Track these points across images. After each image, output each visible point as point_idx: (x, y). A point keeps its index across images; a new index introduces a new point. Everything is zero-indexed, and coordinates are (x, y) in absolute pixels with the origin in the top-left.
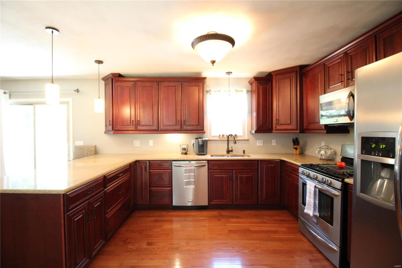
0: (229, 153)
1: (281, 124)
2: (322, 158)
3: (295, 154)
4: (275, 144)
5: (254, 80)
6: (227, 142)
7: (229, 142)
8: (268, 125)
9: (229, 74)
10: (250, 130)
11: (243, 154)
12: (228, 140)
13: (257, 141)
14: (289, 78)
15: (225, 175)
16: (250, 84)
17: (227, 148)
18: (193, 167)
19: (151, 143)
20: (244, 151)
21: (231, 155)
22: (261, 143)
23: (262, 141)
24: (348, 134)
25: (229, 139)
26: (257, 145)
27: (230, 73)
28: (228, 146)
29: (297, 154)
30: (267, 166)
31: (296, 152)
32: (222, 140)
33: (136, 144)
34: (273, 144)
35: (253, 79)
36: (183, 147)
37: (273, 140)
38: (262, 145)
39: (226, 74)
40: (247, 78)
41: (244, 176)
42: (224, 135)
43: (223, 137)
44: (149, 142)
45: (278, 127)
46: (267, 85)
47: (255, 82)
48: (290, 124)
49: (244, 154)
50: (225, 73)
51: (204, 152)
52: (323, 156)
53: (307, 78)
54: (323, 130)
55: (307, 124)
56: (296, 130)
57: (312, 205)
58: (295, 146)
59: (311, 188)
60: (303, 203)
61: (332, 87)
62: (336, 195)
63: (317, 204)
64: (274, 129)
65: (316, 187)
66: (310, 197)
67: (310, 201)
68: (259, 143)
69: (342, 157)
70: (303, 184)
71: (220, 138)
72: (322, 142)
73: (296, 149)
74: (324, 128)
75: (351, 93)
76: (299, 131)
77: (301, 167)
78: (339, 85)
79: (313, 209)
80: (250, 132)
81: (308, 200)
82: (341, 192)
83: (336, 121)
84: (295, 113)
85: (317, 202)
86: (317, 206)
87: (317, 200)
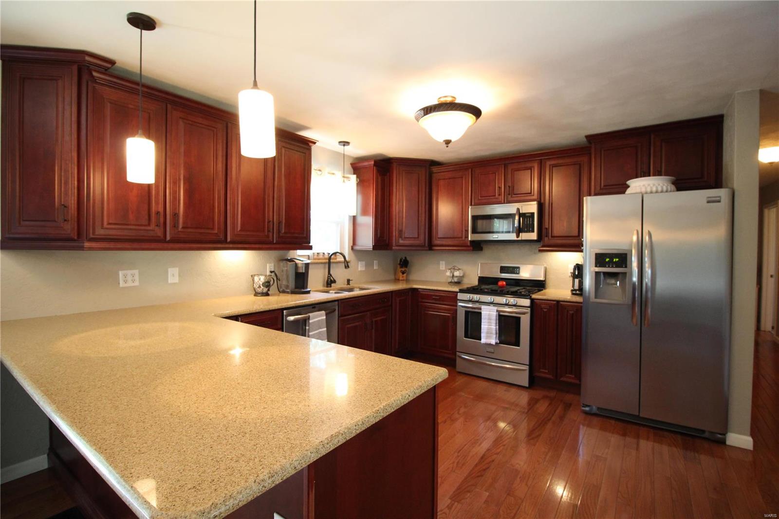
0: (331, 287)
1: (405, 238)
3: (402, 280)
4: (377, 268)
5: (373, 165)
6: (327, 266)
7: (332, 265)
8: (386, 238)
9: (344, 145)
10: (352, 244)
11: (346, 286)
12: (329, 263)
13: (359, 262)
14: (417, 173)
15: (359, 322)
16: (354, 169)
17: (328, 277)
18: (323, 316)
19: (173, 275)
20: (349, 281)
21: (335, 287)
22: (363, 267)
23: (364, 263)
24: (481, 251)
25: (331, 260)
26: (359, 270)
27: (346, 144)
28: (329, 273)
29: (404, 280)
31: (403, 277)
32: (322, 263)
33: (126, 282)
34: (375, 268)
35: (372, 163)
37: (374, 261)
38: (364, 269)
39: (339, 145)
41: (379, 318)
44: (167, 272)
45: (402, 242)
47: (373, 167)
48: (418, 238)
49: (349, 286)
50: (338, 143)
51: (303, 288)
52: (454, 279)
53: (439, 180)
54: (468, 246)
55: (437, 239)
56: (424, 246)
57: (494, 332)
58: (403, 270)
59: (491, 313)
60: (466, 336)
61: (484, 198)
62: (524, 313)
63: (498, 329)
64: (394, 244)
65: (497, 311)
66: (490, 323)
67: (491, 328)
68: (361, 267)
69: (479, 277)
70: (467, 313)
71: (314, 259)
72: (441, 262)
73: (403, 273)
74: (469, 244)
75: (518, 210)
76: (428, 249)
77: (459, 292)
78: (495, 198)
79: (495, 336)
80: (352, 249)
81: (488, 328)
82: (529, 309)
83: (497, 236)
84: (423, 223)
85: (497, 327)
86: (498, 331)
87: (498, 325)
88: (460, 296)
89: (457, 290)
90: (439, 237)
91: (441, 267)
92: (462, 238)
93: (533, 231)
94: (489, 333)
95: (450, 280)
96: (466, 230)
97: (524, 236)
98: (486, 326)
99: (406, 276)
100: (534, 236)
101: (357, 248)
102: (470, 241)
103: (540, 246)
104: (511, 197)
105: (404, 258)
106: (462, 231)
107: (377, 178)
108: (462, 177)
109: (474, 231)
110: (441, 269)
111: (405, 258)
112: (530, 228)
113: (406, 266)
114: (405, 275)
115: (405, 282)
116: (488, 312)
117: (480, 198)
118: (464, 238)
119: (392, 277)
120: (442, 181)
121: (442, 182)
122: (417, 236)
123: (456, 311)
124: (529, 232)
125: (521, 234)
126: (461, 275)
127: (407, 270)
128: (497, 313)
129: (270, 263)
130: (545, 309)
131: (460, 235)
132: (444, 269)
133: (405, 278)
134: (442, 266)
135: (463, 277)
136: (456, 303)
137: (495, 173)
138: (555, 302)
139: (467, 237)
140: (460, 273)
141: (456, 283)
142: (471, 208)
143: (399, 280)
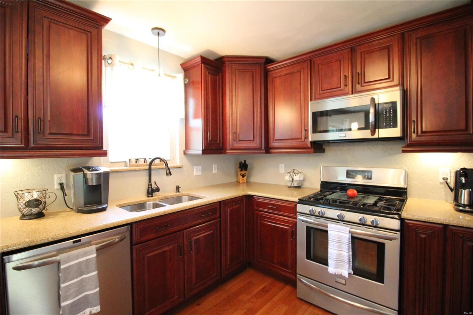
0: (152, 196)
1: (240, 141)
2: (293, 185)
3: (242, 183)
4: (216, 172)
5: (200, 62)
6: (147, 173)
7: (153, 172)
8: (218, 142)
9: (158, 34)
10: (184, 149)
12: (150, 170)
13: (194, 167)
14: (251, 72)
15: (169, 246)
16: (183, 68)
17: (149, 185)
18: (90, 254)
20: (178, 188)
21: (158, 198)
22: (199, 171)
23: (200, 167)
24: (323, 153)
25: (153, 167)
26: (194, 175)
27: (160, 32)
28: (150, 181)
29: (244, 183)
30: (231, 208)
31: (243, 180)
32: (135, 170)
34: (214, 172)
35: (199, 59)
36: (27, 197)
37: (213, 165)
38: (200, 173)
40: (179, 57)
42: (138, 159)
43: (137, 164)
45: (236, 145)
46: (216, 76)
47: (201, 65)
48: (253, 140)
49: (178, 193)
51: (100, 203)
52: (294, 183)
53: (275, 77)
54: (308, 148)
55: (274, 141)
56: (260, 149)
57: (346, 260)
58: (243, 173)
59: (341, 234)
60: (308, 257)
61: (325, 91)
62: (390, 239)
63: (351, 256)
64: (228, 147)
65: (350, 232)
66: (340, 249)
67: (341, 254)
68: (197, 171)
69: (322, 182)
70: (309, 230)
71: (130, 166)
72: (280, 165)
73: (243, 176)
74: (309, 145)
75: (373, 100)
76: (264, 151)
77: (299, 203)
78: (340, 90)
79: (347, 266)
80: (185, 153)
81: (337, 254)
82: (399, 233)
83: (344, 135)
84: (259, 125)
85: (351, 253)
86: (351, 259)
87: (351, 250)
88: (301, 208)
89: (296, 200)
90: (276, 139)
91: (280, 170)
92: (301, 138)
93: (395, 126)
94: (339, 260)
95: (289, 184)
96: (306, 130)
97: (383, 133)
98: (336, 252)
99: (247, 179)
100: (396, 132)
101: (190, 152)
102: (311, 142)
103: (404, 145)
104: (362, 86)
105: (243, 162)
106: (301, 131)
107: (206, 77)
108: (300, 71)
109: (315, 131)
110: (280, 172)
111: (245, 161)
112: (390, 122)
113: (246, 170)
114: (245, 178)
115: (245, 185)
116: (337, 233)
117: (321, 92)
118: (303, 139)
119: (234, 180)
120: (278, 78)
121: (278, 81)
122: (252, 139)
123: (295, 224)
124: (390, 127)
125: (377, 130)
126: (302, 179)
127: (247, 173)
128: (350, 234)
129: (60, 173)
130: (424, 234)
131: (299, 137)
132: (283, 172)
133: (245, 181)
134: (282, 169)
135: (304, 180)
136: (296, 215)
137: (340, 61)
138: (441, 226)
139: (307, 138)
140: (300, 177)
141: (296, 187)
142: (311, 104)
143: (239, 182)
